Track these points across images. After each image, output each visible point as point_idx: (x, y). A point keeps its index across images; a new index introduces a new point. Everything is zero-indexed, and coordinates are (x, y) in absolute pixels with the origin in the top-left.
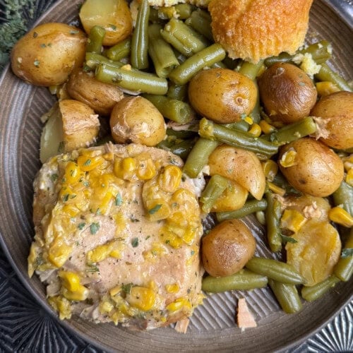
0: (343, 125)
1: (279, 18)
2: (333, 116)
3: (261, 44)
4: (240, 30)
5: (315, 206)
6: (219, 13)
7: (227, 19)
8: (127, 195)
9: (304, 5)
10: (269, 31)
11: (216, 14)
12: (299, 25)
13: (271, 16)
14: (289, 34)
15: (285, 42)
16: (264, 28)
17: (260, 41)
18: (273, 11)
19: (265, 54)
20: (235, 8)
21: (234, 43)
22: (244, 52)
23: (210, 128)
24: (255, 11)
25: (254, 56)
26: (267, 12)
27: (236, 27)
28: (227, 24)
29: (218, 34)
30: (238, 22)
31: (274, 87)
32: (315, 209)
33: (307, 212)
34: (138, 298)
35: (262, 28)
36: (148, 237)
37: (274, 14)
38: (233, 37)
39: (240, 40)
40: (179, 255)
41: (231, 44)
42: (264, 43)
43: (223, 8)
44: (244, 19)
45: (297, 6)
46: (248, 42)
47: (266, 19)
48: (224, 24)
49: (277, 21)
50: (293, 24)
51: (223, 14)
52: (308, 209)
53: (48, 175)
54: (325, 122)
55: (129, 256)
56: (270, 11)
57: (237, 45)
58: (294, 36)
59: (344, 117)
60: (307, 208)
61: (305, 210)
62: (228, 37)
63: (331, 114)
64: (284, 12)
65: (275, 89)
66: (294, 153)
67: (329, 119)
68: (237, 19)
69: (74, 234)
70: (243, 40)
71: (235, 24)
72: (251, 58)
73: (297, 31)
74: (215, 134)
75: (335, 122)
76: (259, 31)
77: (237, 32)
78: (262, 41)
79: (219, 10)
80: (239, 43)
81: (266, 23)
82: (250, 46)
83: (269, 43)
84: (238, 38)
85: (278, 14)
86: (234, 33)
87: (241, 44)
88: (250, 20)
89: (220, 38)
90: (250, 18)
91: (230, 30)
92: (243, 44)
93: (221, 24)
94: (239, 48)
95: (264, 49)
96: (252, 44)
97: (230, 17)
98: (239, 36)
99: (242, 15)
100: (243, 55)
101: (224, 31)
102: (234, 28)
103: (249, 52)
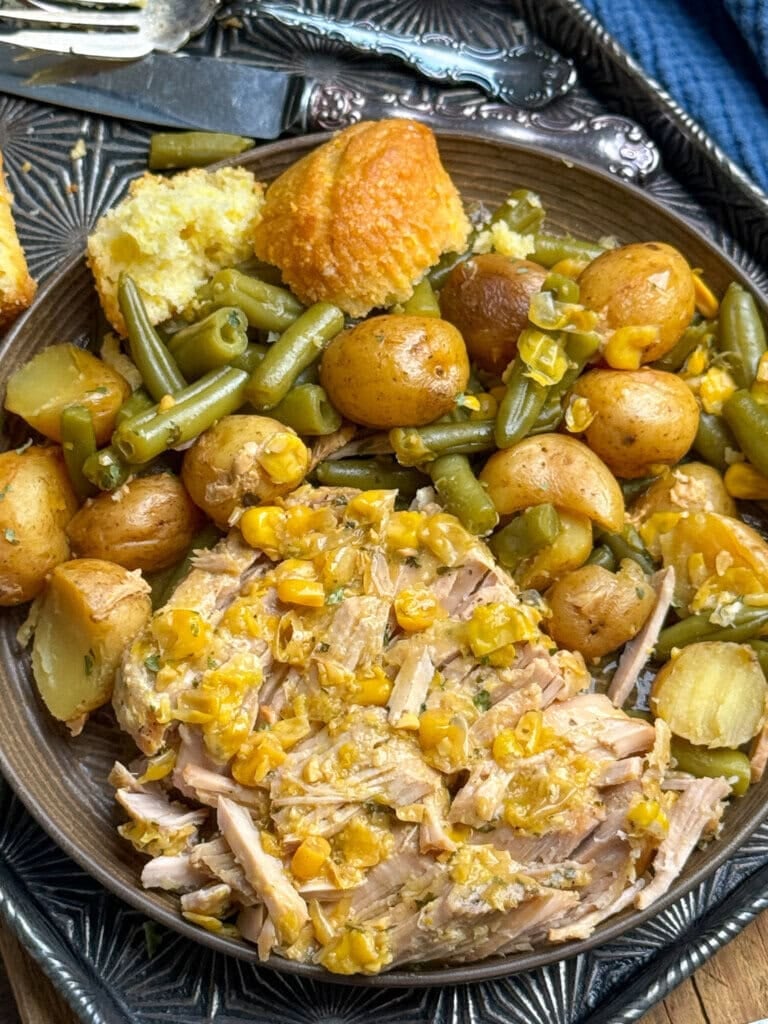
0: (635, 303)
1: (399, 191)
2: (610, 299)
3: (395, 254)
4: (345, 252)
5: (684, 478)
6: (287, 248)
7: (309, 248)
9: (425, 150)
10: (395, 222)
11: (281, 255)
12: (440, 189)
13: (382, 195)
14: (432, 211)
15: (436, 229)
16: (384, 223)
17: (390, 249)
18: (381, 184)
19: (415, 269)
20: (310, 220)
21: (346, 281)
22: (375, 289)
23: (414, 439)
24: (349, 201)
25: (397, 285)
26: (372, 191)
27: (336, 251)
28: (314, 255)
29: (307, 287)
30: (331, 240)
31: (474, 304)
32: (688, 483)
33: (680, 498)
35: (380, 224)
37: (386, 187)
38: (339, 272)
39: (356, 269)
41: (342, 289)
42: (400, 247)
43: (289, 235)
44: (340, 228)
45: (415, 155)
46: (370, 264)
47: (377, 205)
48: (308, 260)
49: (398, 198)
50: (429, 190)
51: (295, 243)
52: (677, 493)
54: (602, 316)
56: (376, 187)
57: (354, 282)
58: (443, 211)
59: (629, 287)
60: (672, 492)
61: (674, 497)
62: (331, 278)
63: (604, 298)
64: (401, 176)
65: (477, 307)
66: (583, 402)
67: (606, 308)
68: (328, 236)
70: (361, 266)
71: (328, 247)
72: (393, 292)
73: (443, 201)
74: (428, 446)
75: (618, 306)
76: (378, 231)
77: (341, 258)
78: (394, 247)
79: (283, 243)
80: (356, 276)
81: (382, 212)
82: (379, 271)
83: (409, 243)
84: (349, 268)
85: (391, 184)
86: (338, 265)
87: (361, 278)
88: (351, 223)
89: (316, 292)
90: (349, 219)
91: (326, 264)
92: (365, 273)
93: (302, 264)
94: (363, 287)
95: (408, 259)
96: (380, 264)
97: (312, 241)
98: (348, 263)
99: (331, 224)
100: (377, 296)
101: (315, 272)
102: (331, 255)
103: (385, 283)
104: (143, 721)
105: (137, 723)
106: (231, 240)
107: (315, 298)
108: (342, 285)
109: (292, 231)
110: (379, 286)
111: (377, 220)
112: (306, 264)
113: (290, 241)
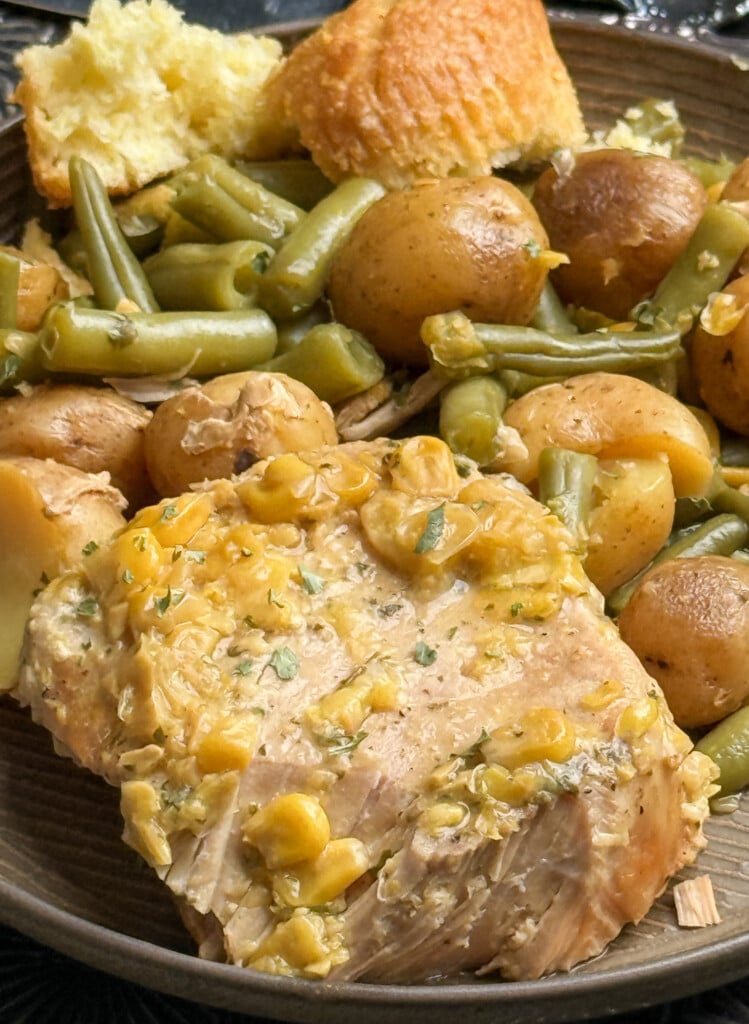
1: (481, 28)
3: (468, 107)
4: (395, 94)
6: (311, 90)
7: (342, 86)
8: (326, 564)
10: (472, 64)
13: (458, 26)
16: (456, 62)
17: (461, 99)
18: (456, 11)
21: (394, 138)
22: (435, 156)
24: (408, 27)
25: (467, 154)
26: (443, 19)
27: (380, 91)
28: (350, 98)
29: (336, 148)
30: (377, 77)
34: (518, 735)
35: (449, 61)
36: (454, 630)
37: (463, 18)
38: (385, 123)
39: (409, 120)
40: (568, 630)
41: (386, 150)
42: (477, 101)
43: (317, 72)
44: (392, 60)
46: (431, 115)
47: (449, 37)
48: (340, 104)
49: (480, 36)
51: (324, 83)
53: (64, 619)
55: (426, 691)
56: (449, 15)
57: (405, 141)
62: (372, 131)
64: (487, 10)
68: (372, 71)
69: (237, 695)
70: (417, 117)
71: (370, 87)
76: (446, 71)
77: (388, 103)
78: (468, 98)
79: (306, 86)
80: (409, 131)
81: (453, 49)
82: (443, 129)
83: (491, 99)
84: (399, 117)
85: (471, 15)
86: (383, 112)
87: (416, 136)
88: (408, 54)
89: (349, 156)
90: (405, 49)
91: (367, 109)
92: (423, 129)
93: (331, 111)
94: (417, 152)
95: (486, 118)
96: (446, 119)
97: (349, 78)
98: (397, 109)
99: (379, 54)
100: (438, 167)
101: (349, 124)
102: (374, 98)
103: (452, 148)
104: (48, 680)
105: (40, 683)
106: (230, 98)
107: (344, 164)
108: (388, 142)
109: (322, 67)
110: (441, 152)
111: (446, 56)
112: (337, 110)
113: (317, 80)
